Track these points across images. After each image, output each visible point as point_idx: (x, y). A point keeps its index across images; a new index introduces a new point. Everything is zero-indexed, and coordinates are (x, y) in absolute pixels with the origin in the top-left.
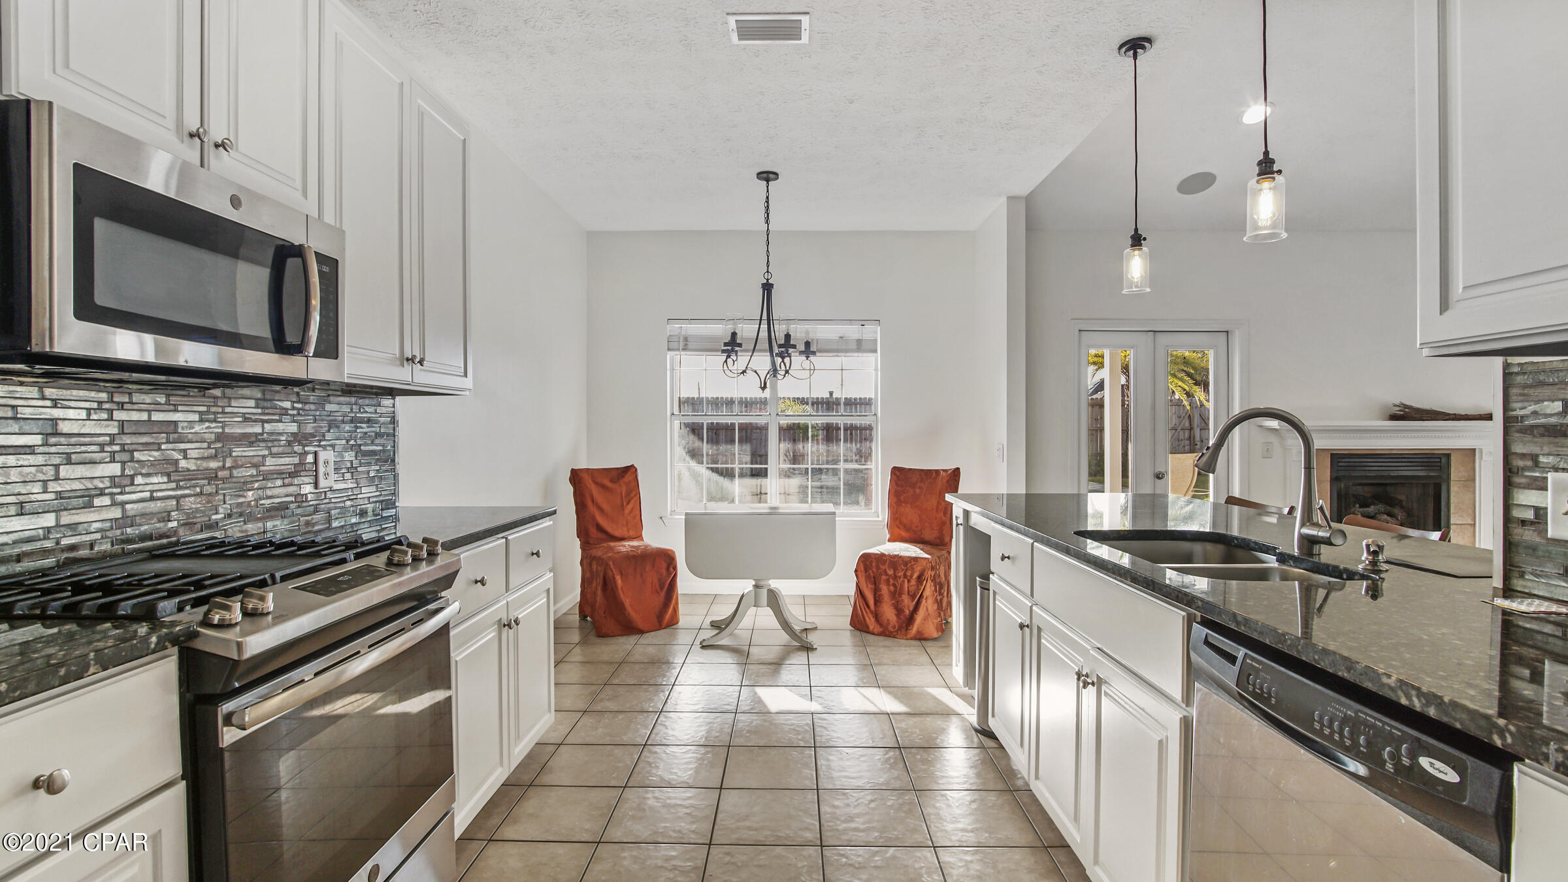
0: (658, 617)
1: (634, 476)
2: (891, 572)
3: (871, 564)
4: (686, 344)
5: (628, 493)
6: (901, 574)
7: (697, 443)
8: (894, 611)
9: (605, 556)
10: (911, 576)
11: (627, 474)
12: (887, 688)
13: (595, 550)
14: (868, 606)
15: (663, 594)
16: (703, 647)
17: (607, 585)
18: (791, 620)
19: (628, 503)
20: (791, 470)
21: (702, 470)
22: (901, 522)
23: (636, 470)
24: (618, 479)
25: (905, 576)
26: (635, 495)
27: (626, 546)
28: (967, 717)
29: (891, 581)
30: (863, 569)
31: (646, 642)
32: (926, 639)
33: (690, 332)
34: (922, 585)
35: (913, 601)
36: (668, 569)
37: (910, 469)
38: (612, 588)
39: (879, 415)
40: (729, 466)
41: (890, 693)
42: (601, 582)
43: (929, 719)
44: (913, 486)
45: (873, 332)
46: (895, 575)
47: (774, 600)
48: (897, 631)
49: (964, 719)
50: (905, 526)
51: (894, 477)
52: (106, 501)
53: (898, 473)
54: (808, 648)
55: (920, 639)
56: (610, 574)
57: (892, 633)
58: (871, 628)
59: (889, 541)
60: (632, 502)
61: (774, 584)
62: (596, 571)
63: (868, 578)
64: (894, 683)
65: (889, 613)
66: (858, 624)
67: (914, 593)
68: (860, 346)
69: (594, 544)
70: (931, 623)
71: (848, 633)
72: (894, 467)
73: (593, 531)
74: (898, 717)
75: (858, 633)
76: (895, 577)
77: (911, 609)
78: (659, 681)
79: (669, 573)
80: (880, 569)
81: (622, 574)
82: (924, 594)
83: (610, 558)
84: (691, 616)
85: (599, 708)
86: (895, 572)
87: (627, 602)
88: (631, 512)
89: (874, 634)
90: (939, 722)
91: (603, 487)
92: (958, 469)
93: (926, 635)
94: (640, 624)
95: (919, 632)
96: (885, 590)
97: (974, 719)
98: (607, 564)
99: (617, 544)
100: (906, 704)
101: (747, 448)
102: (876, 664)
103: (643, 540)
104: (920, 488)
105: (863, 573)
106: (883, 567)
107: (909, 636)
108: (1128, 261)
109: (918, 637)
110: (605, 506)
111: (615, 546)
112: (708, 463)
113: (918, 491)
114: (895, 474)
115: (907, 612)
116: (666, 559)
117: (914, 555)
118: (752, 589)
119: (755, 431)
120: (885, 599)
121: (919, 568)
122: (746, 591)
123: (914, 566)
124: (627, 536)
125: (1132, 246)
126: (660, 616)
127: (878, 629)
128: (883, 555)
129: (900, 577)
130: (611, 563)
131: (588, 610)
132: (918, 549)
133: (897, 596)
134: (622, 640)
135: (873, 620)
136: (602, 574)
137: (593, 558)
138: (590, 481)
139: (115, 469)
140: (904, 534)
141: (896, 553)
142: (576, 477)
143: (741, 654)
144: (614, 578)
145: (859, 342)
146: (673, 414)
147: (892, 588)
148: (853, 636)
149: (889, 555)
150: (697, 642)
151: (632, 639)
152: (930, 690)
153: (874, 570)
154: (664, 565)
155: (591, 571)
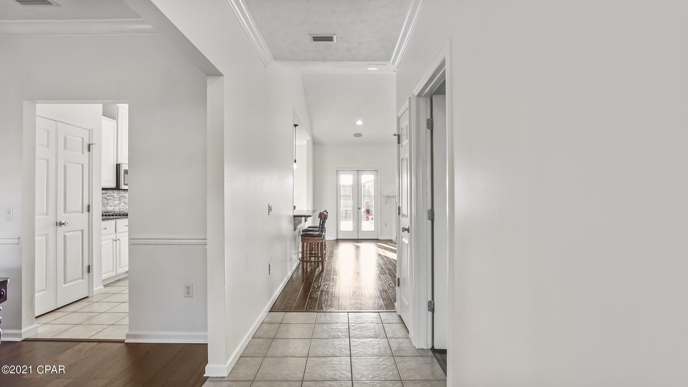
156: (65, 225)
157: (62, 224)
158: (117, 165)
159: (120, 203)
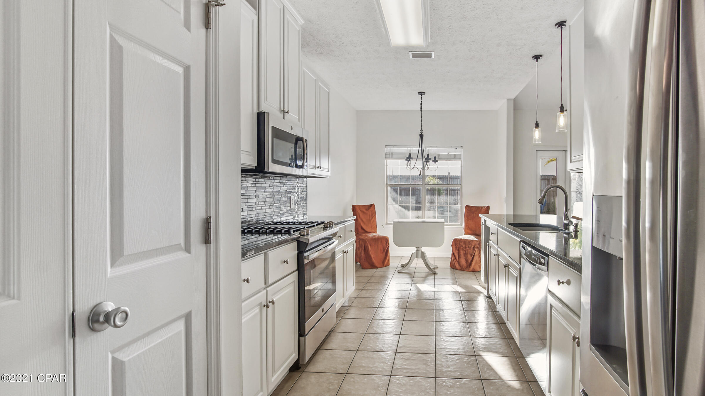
0: (383, 263)
1: (374, 208)
2: (464, 246)
3: (457, 243)
4: (391, 155)
5: (372, 215)
6: (467, 246)
7: (396, 195)
8: (465, 261)
9: (365, 238)
10: (471, 247)
11: (371, 207)
12: (460, 285)
13: (361, 236)
14: (456, 259)
15: (384, 253)
16: (399, 273)
17: (366, 250)
18: (429, 264)
19: (372, 218)
20: (430, 207)
21: (397, 206)
22: (468, 227)
23: (375, 206)
24: (368, 209)
25: (469, 247)
26: (375, 216)
27: (372, 235)
28: (485, 293)
29: (464, 249)
30: (454, 245)
31: (379, 271)
32: (476, 272)
33: (393, 151)
34: (474, 250)
35: (471, 257)
36: (386, 244)
37: (472, 206)
38: (367, 251)
39: (462, 184)
40: (408, 205)
41: (461, 287)
42: (363, 248)
43: (472, 294)
44: (473, 213)
45: (460, 152)
46: (465, 247)
47: (423, 256)
48: (466, 269)
49: (484, 294)
50: (470, 229)
51: (466, 209)
52: (254, 209)
53: (468, 208)
54: (435, 274)
55: (474, 272)
56: (367, 245)
57: (464, 269)
58: (457, 267)
59: (464, 234)
60: (373, 218)
61: (423, 249)
62: (362, 245)
63: (456, 248)
64: (462, 284)
65: (463, 262)
66: (453, 266)
67: (472, 254)
68: (455, 157)
69: (360, 234)
70: (477, 265)
71: (449, 270)
72: (466, 206)
73: (360, 229)
74: (462, 293)
75: (453, 269)
76: (465, 248)
77: (471, 260)
78: (385, 282)
79: (387, 246)
80: (460, 244)
81: (370, 245)
82: (475, 254)
83: (366, 239)
84: (394, 263)
85: (366, 288)
86: (465, 246)
87: (372, 256)
88: (373, 222)
89: (458, 270)
90: (475, 295)
91: (363, 212)
92: (489, 206)
93: (476, 270)
94: (376, 264)
95: (473, 269)
96: (462, 253)
97: (486, 294)
98: (366, 241)
99: (369, 234)
100: (465, 290)
101: (414, 197)
102: (457, 279)
103: (377, 233)
104: (476, 214)
105: (454, 246)
106: (461, 244)
107: (470, 270)
108: (534, 132)
109: (473, 271)
110: (364, 220)
111: (368, 235)
112: (399, 204)
113: (475, 215)
114: (467, 208)
115: (469, 261)
116: (385, 240)
117: (472, 239)
118: (415, 251)
119: (417, 191)
120: (462, 256)
121: (474, 244)
122: (413, 252)
123: (472, 243)
124: (371, 232)
125: (536, 127)
126: (383, 262)
127: (459, 268)
128: (461, 239)
129: (467, 248)
130: (367, 241)
131: (358, 260)
132: (474, 237)
133: (466, 255)
134: (371, 270)
135: (458, 264)
136: (364, 245)
137: (360, 239)
138: (359, 210)
139: (255, 200)
140: (470, 232)
141: (466, 238)
142: (354, 208)
143: (411, 275)
144: (368, 246)
145: (455, 155)
146: (387, 184)
147: (464, 252)
148: (451, 270)
149: (463, 239)
150: (397, 271)
151: (374, 270)
152: (474, 286)
153: (458, 245)
154: (385, 243)
155: (360, 245)
156: (116, 326)
157: (102, 319)
158: (258, 114)
159: (256, 204)
